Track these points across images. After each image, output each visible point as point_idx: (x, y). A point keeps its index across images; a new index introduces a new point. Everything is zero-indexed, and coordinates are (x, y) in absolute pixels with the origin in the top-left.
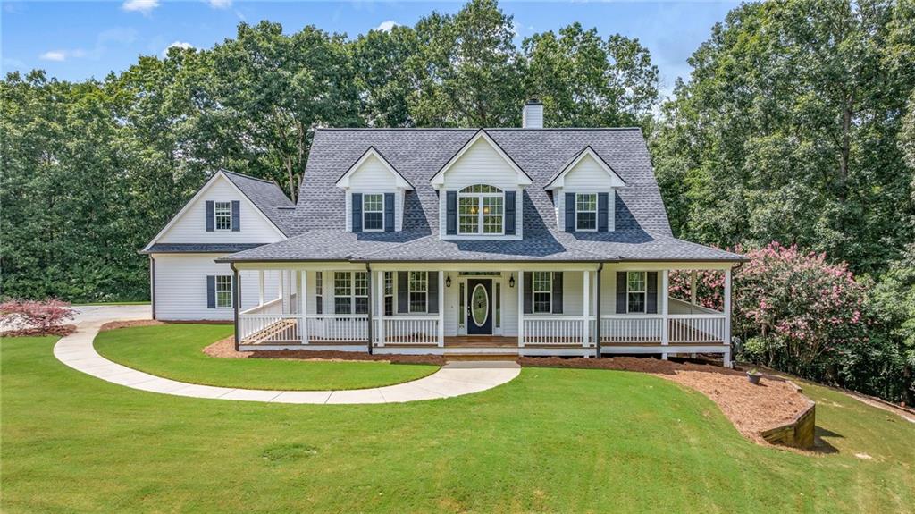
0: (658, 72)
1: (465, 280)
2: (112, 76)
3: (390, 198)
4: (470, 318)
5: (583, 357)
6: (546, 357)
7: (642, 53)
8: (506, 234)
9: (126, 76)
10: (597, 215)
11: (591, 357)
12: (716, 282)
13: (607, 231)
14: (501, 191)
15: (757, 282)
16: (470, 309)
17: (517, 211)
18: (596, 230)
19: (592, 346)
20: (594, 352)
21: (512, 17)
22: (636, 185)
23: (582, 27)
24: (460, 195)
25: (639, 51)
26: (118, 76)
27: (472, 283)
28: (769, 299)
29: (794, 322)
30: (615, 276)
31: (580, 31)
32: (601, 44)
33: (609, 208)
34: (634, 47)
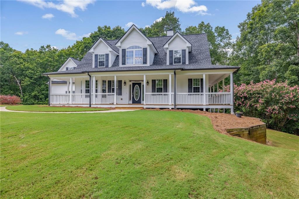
0: (231, 36)
1: (131, 83)
2: (69, 47)
3: (107, 55)
4: (133, 97)
5: (169, 109)
6: (154, 108)
7: (226, 31)
8: (143, 64)
9: (73, 47)
10: (181, 58)
11: (172, 109)
12: (243, 95)
13: (185, 64)
14: (142, 48)
15: (258, 94)
16: (133, 94)
17: (147, 55)
18: (181, 64)
19: (172, 105)
20: (173, 107)
21: (179, 18)
22: (201, 50)
23: (204, 23)
24: (127, 50)
25: (225, 30)
26: (71, 47)
27: (134, 84)
28: (263, 99)
29: (273, 107)
30: (188, 80)
31: (204, 24)
32: (211, 28)
33: (186, 55)
34: (223, 29)
